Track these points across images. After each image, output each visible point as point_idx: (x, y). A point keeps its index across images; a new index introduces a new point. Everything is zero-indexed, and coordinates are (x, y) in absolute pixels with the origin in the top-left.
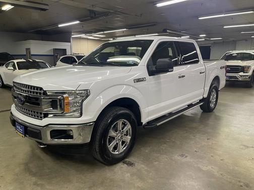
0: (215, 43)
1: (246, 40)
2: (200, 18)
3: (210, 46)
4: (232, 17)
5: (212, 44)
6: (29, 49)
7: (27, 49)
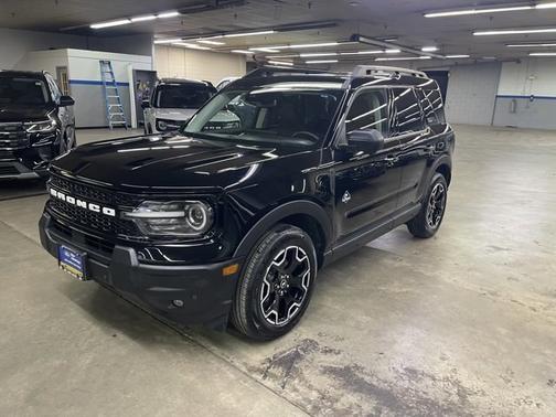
0: (457, 64)
1: (518, 61)
2: (427, 16)
3: (447, 72)
4: (491, 16)
5: (451, 66)
6: (65, 68)
7: (59, 69)
